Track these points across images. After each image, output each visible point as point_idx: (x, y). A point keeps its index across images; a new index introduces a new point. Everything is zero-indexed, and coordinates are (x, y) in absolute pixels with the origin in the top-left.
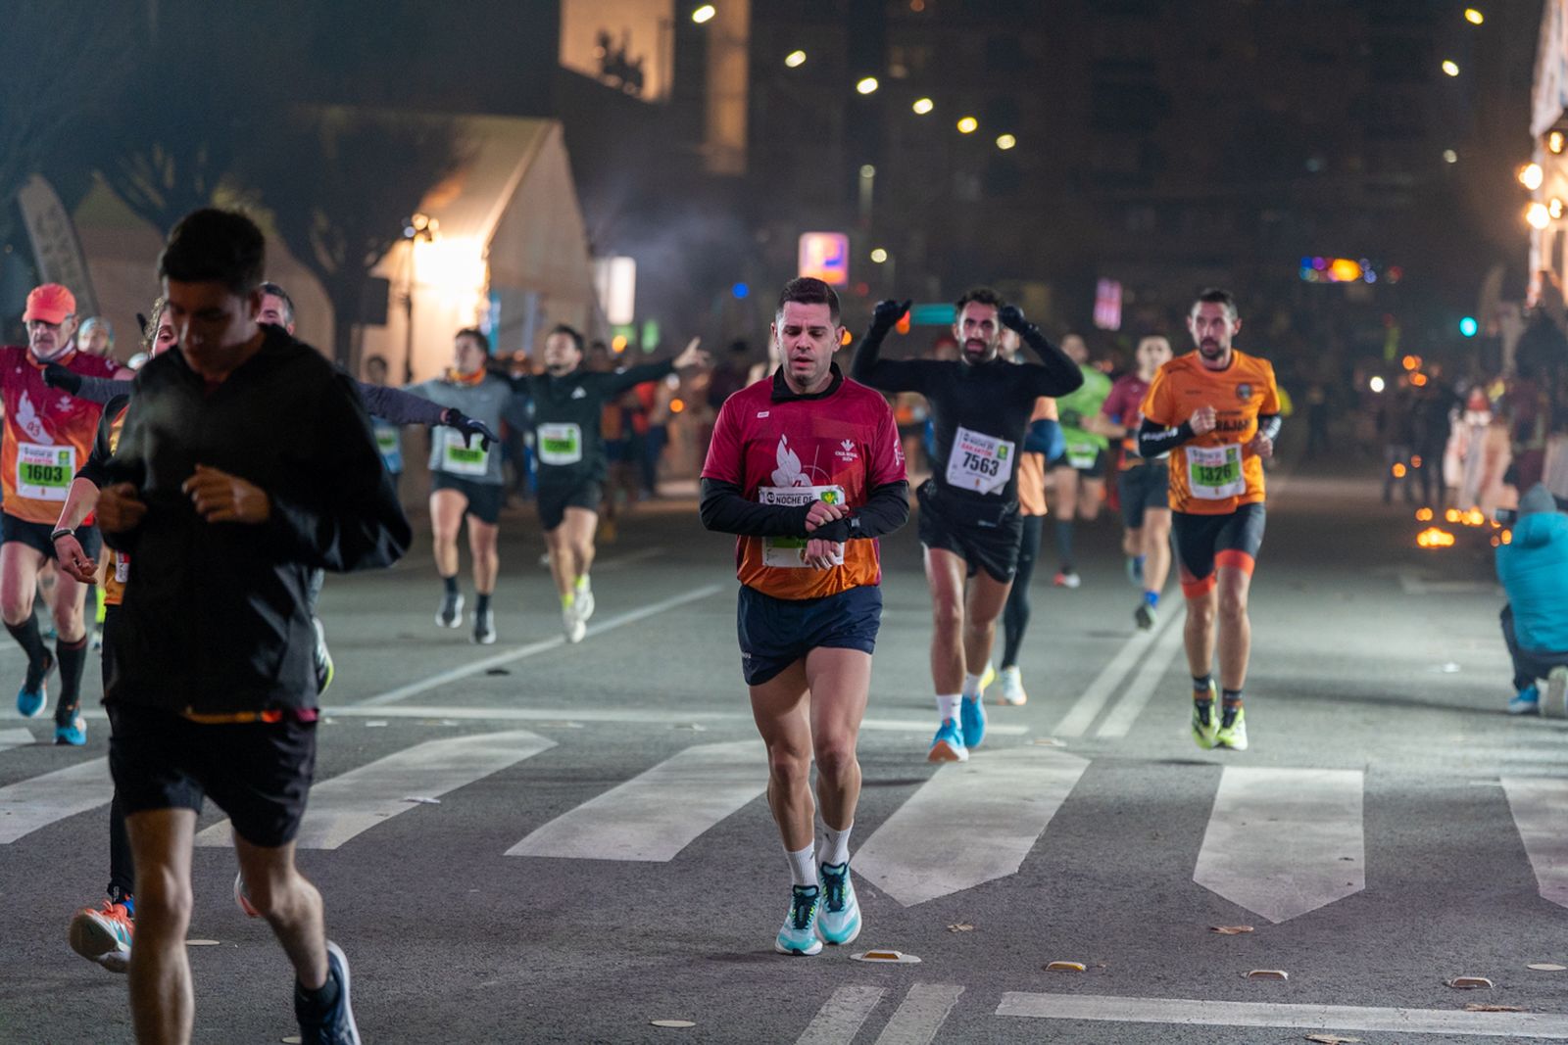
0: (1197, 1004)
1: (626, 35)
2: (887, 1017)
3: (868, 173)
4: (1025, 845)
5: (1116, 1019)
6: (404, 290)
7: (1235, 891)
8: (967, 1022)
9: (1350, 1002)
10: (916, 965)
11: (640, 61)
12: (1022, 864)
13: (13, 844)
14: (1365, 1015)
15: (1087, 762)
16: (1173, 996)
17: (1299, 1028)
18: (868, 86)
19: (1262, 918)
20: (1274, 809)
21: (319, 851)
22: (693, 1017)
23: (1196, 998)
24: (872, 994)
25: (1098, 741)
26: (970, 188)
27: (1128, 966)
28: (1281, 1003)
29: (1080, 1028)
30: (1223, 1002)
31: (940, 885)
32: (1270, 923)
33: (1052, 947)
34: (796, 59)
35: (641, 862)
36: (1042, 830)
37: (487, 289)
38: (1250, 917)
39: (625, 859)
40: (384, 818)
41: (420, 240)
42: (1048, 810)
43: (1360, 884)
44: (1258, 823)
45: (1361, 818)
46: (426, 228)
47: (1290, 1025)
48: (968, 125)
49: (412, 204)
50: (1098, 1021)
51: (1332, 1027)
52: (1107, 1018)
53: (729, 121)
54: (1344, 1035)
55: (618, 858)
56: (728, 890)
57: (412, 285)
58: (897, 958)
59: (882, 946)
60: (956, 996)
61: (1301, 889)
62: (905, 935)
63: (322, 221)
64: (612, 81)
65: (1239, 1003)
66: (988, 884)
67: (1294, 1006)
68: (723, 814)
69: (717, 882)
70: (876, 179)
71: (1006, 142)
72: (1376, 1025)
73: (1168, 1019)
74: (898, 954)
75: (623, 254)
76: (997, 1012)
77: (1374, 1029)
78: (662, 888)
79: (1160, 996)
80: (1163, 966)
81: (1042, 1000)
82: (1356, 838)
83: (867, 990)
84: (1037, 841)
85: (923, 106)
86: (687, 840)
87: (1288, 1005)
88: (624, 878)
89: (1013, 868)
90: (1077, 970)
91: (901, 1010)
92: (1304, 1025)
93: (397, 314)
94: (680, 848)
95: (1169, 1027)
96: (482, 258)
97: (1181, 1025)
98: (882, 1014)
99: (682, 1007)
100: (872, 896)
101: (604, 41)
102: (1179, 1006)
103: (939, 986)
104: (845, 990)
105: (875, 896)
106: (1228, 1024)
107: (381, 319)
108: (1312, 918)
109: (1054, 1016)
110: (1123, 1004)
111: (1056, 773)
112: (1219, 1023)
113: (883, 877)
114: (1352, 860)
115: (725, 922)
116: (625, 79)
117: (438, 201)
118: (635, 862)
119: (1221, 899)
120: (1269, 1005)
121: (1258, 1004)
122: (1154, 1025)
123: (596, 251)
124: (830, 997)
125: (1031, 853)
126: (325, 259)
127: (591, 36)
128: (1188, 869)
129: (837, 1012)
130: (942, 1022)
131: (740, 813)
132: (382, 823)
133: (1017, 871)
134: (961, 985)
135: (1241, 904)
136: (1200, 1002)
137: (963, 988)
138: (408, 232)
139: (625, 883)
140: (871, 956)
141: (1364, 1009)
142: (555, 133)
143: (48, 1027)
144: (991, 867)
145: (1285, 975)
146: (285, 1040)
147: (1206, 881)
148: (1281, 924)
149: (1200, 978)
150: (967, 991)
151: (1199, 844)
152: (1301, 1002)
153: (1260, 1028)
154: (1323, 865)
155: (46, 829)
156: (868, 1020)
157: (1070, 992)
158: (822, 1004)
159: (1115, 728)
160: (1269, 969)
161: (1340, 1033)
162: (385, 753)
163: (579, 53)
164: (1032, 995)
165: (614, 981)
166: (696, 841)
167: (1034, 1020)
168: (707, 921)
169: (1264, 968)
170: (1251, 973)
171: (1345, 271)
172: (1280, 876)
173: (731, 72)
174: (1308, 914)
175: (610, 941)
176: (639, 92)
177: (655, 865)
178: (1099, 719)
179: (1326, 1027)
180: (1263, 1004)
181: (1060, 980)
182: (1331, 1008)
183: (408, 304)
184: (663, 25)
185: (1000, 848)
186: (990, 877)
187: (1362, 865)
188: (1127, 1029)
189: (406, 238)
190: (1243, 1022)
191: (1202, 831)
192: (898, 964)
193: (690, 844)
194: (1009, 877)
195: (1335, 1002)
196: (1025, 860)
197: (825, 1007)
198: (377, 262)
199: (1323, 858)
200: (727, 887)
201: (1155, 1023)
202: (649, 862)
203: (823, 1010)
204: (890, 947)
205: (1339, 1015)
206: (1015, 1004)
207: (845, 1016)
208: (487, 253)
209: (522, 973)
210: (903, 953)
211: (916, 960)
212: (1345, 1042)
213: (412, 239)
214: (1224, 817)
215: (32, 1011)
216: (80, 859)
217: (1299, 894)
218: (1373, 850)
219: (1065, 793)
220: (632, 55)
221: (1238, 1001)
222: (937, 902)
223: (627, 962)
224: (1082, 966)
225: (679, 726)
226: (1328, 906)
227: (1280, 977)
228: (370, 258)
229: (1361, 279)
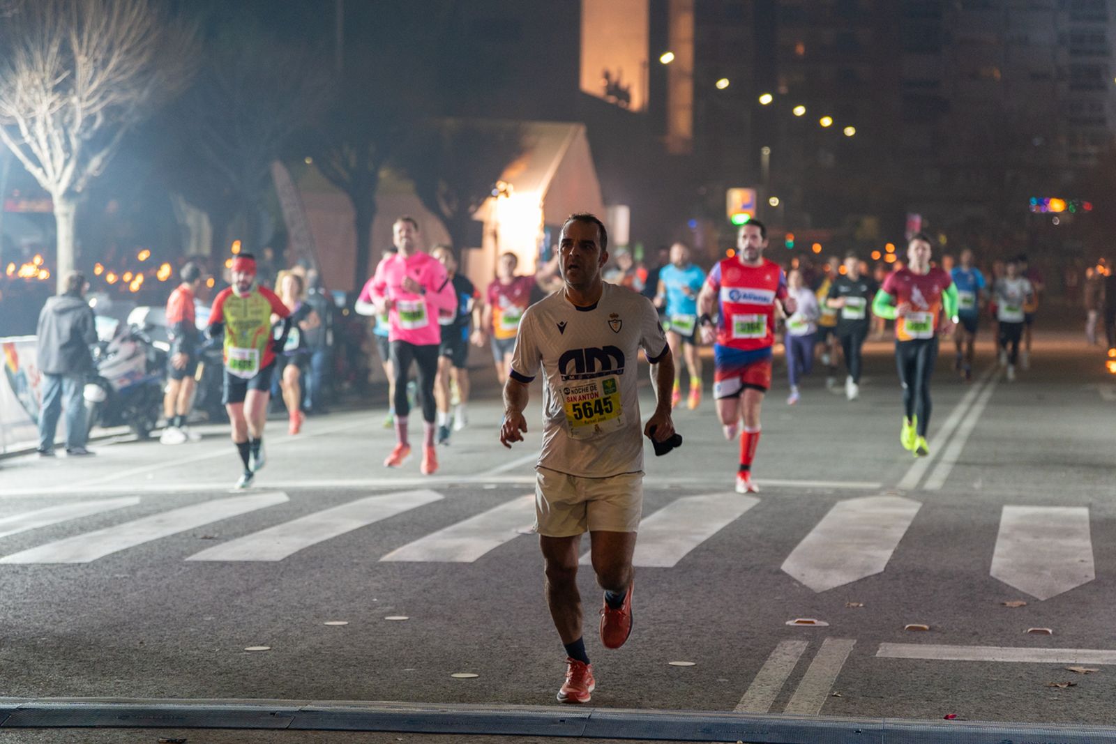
0: (998, 650)
1: (620, 72)
2: (811, 659)
3: (766, 151)
4: (887, 555)
5: (949, 659)
6: (493, 228)
7: (1016, 581)
8: (858, 661)
9: (1090, 647)
10: (826, 627)
11: (628, 88)
12: (886, 566)
13: (284, 560)
14: (1100, 655)
15: (919, 505)
16: (981, 644)
17: (1061, 663)
18: (766, 99)
19: (1033, 597)
20: (1037, 531)
21: (465, 564)
22: (695, 659)
23: (997, 646)
24: (801, 646)
25: (925, 492)
26: (828, 160)
27: (954, 626)
28: (1048, 648)
29: (927, 664)
30: (1013, 648)
31: (837, 580)
32: (1038, 600)
33: (907, 616)
34: (723, 84)
35: (656, 568)
36: (895, 545)
37: (543, 225)
38: (1025, 596)
39: (647, 566)
40: (501, 543)
41: (502, 197)
42: (899, 534)
43: (1092, 576)
44: (1027, 539)
45: (1089, 536)
46: (505, 190)
47: (1055, 661)
48: (826, 122)
49: (496, 175)
50: (939, 660)
51: (1081, 662)
52: (944, 658)
53: (682, 122)
54: (1089, 668)
55: (643, 565)
56: (710, 584)
57: (497, 225)
58: (812, 622)
59: (806, 616)
60: (852, 646)
61: (1056, 580)
62: (818, 610)
63: (443, 187)
64: (612, 99)
65: (1023, 649)
66: (866, 578)
67: (1056, 650)
68: (703, 538)
69: (703, 579)
70: (771, 155)
71: (850, 131)
72: (1108, 661)
73: (979, 659)
74: (815, 621)
75: (622, 203)
76: (877, 655)
77: (1106, 663)
78: (670, 583)
79: (975, 645)
80: (976, 626)
81: (904, 648)
82: (1087, 549)
83: (798, 643)
84: (894, 552)
85: (800, 111)
86: (683, 553)
87: (1053, 650)
88: (647, 577)
89: (880, 568)
90: (922, 629)
91: (819, 655)
92: (1064, 661)
93: (488, 241)
94: (678, 559)
95: (982, 663)
96: (540, 207)
97: (989, 662)
98: (809, 656)
99: (688, 654)
100: (795, 587)
101: (607, 76)
102: (987, 651)
103: (840, 640)
104: (785, 643)
105: (798, 586)
106: (1017, 661)
107: (478, 244)
108: (1064, 596)
109: (912, 657)
110: (953, 650)
111: (901, 511)
112: (1013, 661)
113: (803, 575)
114: (1086, 562)
115: (709, 603)
116: (619, 98)
117: (512, 173)
118: (652, 568)
119: (1008, 586)
120: (1041, 649)
121: (1035, 649)
122: (973, 662)
123: (607, 201)
124: (775, 647)
125: (890, 560)
126: (446, 210)
127: (598, 72)
128: (987, 569)
129: (780, 656)
130: (844, 661)
131: (714, 538)
132: (501, 546)
133: (882, 570)
134: (854, 639)
135: (1020, 589)
136: (999, 648)
137: (855, 641)
138: (494, 192)
139: (648, 580)
140: (798, 622)
141: (1100, 651)
142: (582, 130)
143: (312, 668)
144: (868, 568)
145: (1050, 631)
146: (453, 675)
147: (998, 575)
148: (1046, 601)
149: (999, 634)
150: (857, 642)
151: (992, 553)
152: (1062, 647)
153: (1038, 663)
154: (1068, 564)
155: (300, 552)
156: (799, 661)
157: (920, 642)
158: (771, 652)
159: (934, 484)
160: (1039, 627)
161: (1086, 666)
162: (497, 504)
163: (592, 83)
164: (897, 645)
165: (646, 639)
166: (688, 554)
167: (899, 659)
168: (699, 603)
169: (1038, 627)
170: (1029, 630)
171: (1057, 205)
172: (1045, 572)
173: (683, 93)
174: (1060, 595)
175: (641, 614)
176: (628, 105)
177: (666, 569)
178: (924, 478)
179: (1078, 662)
180: (1038, 649)
181: (916, 635)
182: (1080, 651)
183: (495, 235)
184: (644, 64)
185: (873, 557)
186: (867, 574)
187: (1092, 564)
188: (957, 665)
189: (493, 196)
190: (1027, 660)
191: (993, 545)
192: (815, 627)
193: (686, 556)
194: (879, 574)
195: (1081, 648)
196: (888, 563)
197: (773, 653)
198: (476, 211)
199: (1069, 560)
200: (709, 582)
201: (974, 661)
202: (661, 568)
203: (772, 655)
204: (810, 617)
205: (1085, 655)
206: (888, 650)
207: (785, 658)
208: (542, 204)
209: (591, 635)
210: (818, 620)
211: (826, 624)
212: (1090, 671)
213: (497, 197)
214: (1006, 537)
215: (302, 660)
216: (322, 569)
217: (1055, 582)
218: (1098, 555)
219: (907, 524)
220: (624, 83)
221: (1022, 646)
222: (836, 590)
223: (652, 628)
224: (926, 627)
225: (672, 486)
226: (1073, 589)
227: (1047, 632)
228: (472, 208)
229: (1067, 210)
